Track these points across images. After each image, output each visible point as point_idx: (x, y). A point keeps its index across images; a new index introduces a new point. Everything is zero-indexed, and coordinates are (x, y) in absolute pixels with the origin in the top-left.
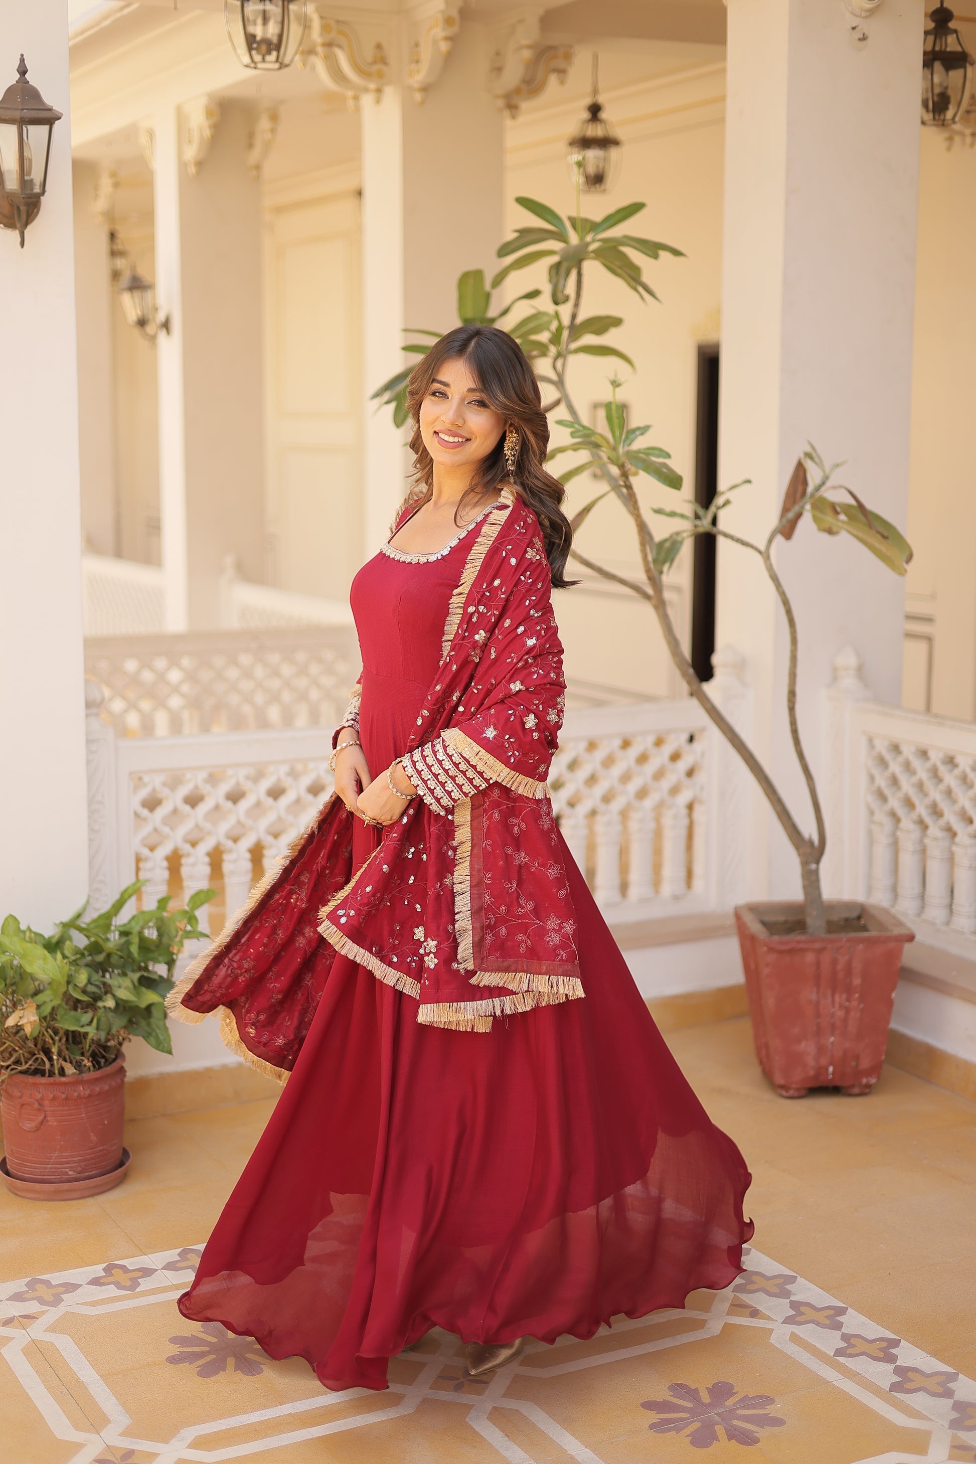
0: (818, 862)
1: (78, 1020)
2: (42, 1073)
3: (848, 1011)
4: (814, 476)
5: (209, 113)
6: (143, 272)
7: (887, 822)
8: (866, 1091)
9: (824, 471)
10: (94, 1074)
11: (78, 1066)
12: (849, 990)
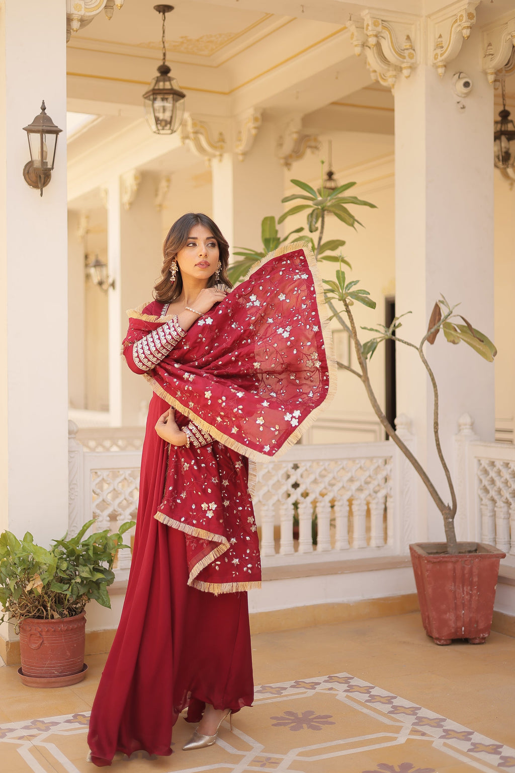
0: (453, 518)
1: (62, 588)
2: (42, 618)
3: (471, 596)
4: (444, 311)
5: (136, 178)
6: (102, 259)
7: (489, 503)
8: (483, 641)
9: (449, 309)
10: (69, 619)
11: (61, 614)
12: (471, 584)
